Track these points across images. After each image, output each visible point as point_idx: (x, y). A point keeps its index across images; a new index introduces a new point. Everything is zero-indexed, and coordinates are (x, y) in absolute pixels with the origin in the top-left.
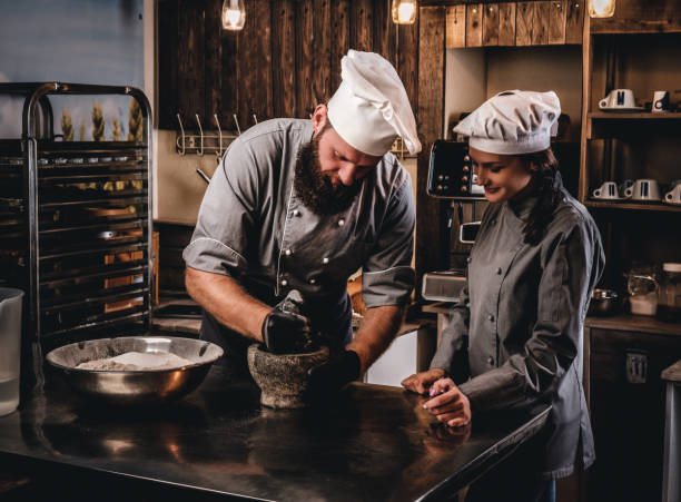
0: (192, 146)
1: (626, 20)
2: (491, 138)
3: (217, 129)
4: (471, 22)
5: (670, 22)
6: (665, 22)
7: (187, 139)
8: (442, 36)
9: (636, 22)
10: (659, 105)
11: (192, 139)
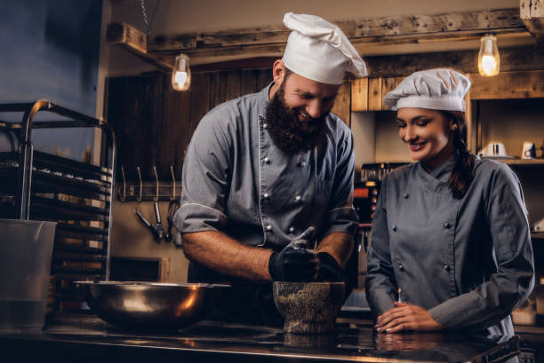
0: (132, 194)
1: (499, 88)
2: (419, 94)
3: (155, 179)
4: (372, 91)
5: (535, 89)
6: (531, 90)
7: (128, 189)
8: (349, 102)
9: (508, 90)
10: (528, 154)
11: (132, 189)
